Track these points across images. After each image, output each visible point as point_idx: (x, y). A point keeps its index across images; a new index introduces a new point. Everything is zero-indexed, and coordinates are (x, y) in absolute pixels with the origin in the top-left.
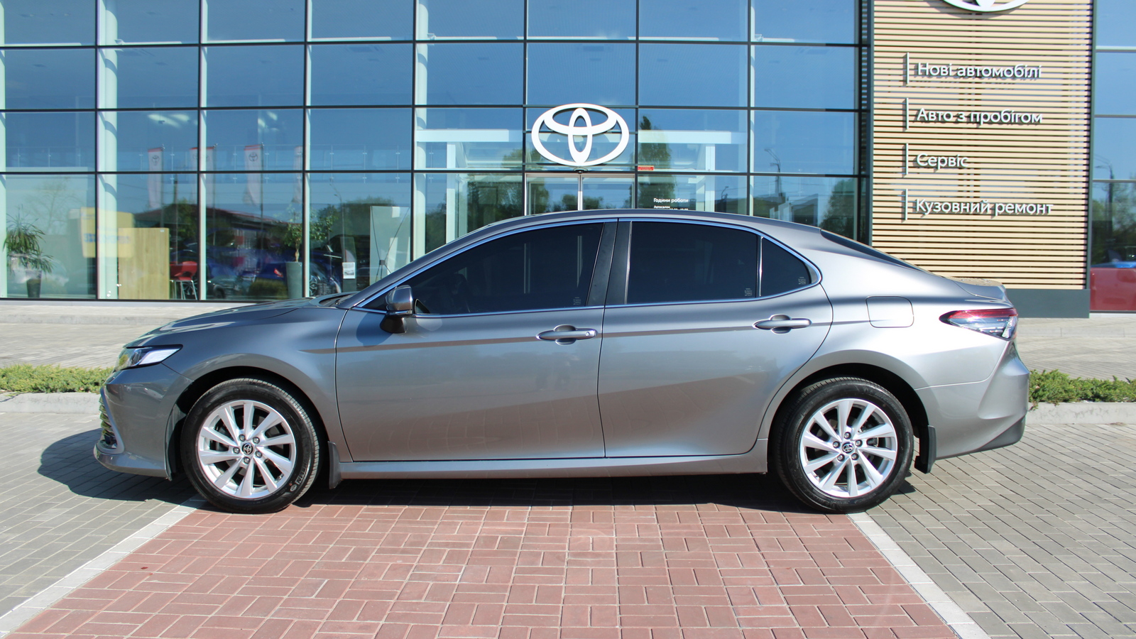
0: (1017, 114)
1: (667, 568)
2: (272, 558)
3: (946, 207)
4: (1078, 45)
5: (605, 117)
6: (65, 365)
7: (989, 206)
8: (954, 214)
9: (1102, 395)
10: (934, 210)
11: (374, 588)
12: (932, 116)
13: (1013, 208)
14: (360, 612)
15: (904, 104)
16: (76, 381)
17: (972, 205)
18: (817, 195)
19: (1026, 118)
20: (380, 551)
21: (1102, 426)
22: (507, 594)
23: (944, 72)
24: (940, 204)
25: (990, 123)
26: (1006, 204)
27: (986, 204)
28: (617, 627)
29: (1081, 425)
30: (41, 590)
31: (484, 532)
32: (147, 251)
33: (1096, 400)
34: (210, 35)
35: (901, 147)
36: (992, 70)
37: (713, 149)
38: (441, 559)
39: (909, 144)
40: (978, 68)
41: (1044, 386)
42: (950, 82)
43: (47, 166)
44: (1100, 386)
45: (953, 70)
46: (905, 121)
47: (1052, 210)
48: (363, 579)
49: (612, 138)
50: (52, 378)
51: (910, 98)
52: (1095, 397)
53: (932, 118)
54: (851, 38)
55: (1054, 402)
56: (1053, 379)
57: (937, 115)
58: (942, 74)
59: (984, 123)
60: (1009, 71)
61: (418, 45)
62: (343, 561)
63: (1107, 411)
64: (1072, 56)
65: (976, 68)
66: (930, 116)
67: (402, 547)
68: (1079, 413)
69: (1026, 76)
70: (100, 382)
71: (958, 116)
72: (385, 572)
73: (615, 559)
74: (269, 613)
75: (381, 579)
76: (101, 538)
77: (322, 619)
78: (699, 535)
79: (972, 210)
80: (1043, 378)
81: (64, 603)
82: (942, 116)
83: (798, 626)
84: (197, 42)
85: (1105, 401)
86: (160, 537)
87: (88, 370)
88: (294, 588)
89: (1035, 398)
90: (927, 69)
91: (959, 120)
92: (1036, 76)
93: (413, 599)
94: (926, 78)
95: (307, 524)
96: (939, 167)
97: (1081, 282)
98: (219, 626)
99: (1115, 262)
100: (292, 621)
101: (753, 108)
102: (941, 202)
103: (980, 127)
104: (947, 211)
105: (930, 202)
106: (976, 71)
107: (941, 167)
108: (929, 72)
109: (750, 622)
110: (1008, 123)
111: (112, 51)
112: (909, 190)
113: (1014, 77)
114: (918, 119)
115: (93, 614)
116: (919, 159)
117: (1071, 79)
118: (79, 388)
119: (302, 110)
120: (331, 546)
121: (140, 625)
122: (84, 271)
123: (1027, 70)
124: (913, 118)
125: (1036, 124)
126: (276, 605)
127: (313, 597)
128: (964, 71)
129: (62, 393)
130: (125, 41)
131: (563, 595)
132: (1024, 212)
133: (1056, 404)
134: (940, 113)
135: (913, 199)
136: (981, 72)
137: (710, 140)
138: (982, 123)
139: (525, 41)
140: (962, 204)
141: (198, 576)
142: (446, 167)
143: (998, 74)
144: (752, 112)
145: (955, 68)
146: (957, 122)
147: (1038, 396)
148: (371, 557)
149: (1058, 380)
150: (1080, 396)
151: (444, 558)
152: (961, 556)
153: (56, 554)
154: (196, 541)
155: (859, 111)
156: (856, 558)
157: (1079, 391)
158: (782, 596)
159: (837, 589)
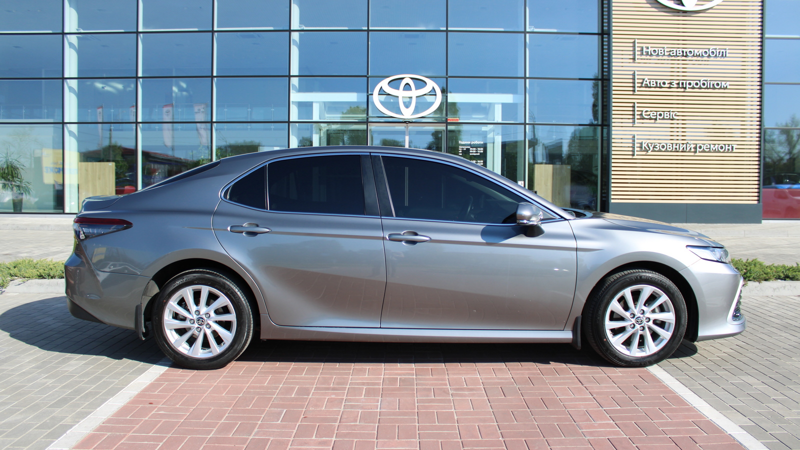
0: (711, 82)
1: (522, 398)
2: (241, 395)
3: (663, 147)
4: (752, 34)
5: (424, 84)
7: (693, 146)
8: (668, 151)
9: (791, 276)
10: (655, 149)
11: (321, 415)
12: (653, 83)
13: (709, 147)
14: (316, 432)
15: (634, 75)
17: (681, 145)
18: (561, 139)
19: (718, 84)
20: (316, 389)
21: (792, 297)
22: (416, 417)
23: (661, 53)
24: (658, 145)
25: (693, 88)
26: (704, 144)
27: (690, 144)
28: (501, 439)
29: (777, 296)
30: (82, 419)
31: (387, 375)
32: (99, 179)
34: (145, 25)
35: (631, 105)
36: (694, 51)
37: (500, 106)
38: (362, 394)
39: (637, 103)
40: (685, 50)
41: (750, 270)
42: (664, 60)
43: (22, 118)
44: (789, 270)
45: (667, 52)
46: (634, 87)
47: (736, 149)
48: (311, 409)
49: (429, 99)
51: (637, 71)
52: (786, 278)
53: (653, 84)
54: (595, 29)
55: (758, 281)
56: (755, 265)
57: (656, 83)
58: (660, 54)
59: (689, 88)
60: (706, 52)
61: (292, 33)
62: (293, 396)
63: (795, 287)
64: (748, 42)
65: (683, 50)
66: (652, 83)
67: (332, 386)
68: (776, 289)
69: (717, 55)
71: (671, 84)
72: (325, 403)
73: (484, 392)
74: (251, 434)
75: (324, 408)
76: (114, 382)
77: (290, 437)
78: (538, 375)
79: (681, 149)
80: (747, 264)
81: (101, 428)
82: (660, 84)
83: (625, 436)
84: (136, 31)
85: (793, 280)
86: (156, 380)
88: (263, 416)
89: (745, 278)
90: (649, 50)
91: (672, 86)
92: (724, 55)
93: (351, 422)
94: (648, 57)
95: (259, 370)
96: (658, 119)
97: (756, 198)
98: (218, 444)
99: (773, 185)
100: (269, 439)
101: (528, 78)
102: (659, 143)
103: (686, 91)
104: (663, 150)
105: (652, 143)
106: (683, 52)
107: (659, 119)
108: (651, 53)
109: (591, 434)
110: (705, 88)
111: (74, 36)
112: (637, 135)
113: (709, 56)
114: (643, 85)
115: (125, 436)
116: (644, 114)
117: (748, 58)
119: (210, 79)
120: (281, 386)
121: (161, 444)
123: (718, 51)
124: (639, 85)
125: (724, 89)
126: (254, 428)
127: (279, 422)
128: (675, 52)
130: (83, 30)
131: (456, 418)
132: (717, 150)
133: (760, 283)
134: (659, 81)
135: (640, 141)
136: (686, 52)
137: (497, 100)
138: (687, 88)
139: (368, 31)
140: (674, 145)
141: (192, 408)
142: (312, 119)
143: (698, 54)
144: (528, 81)
145: (669, 50)
146: (670, 88)
147: (747, 277)
148: (312, 393)
149: (758, 266)
150: (775, 276)
151: (364, 393)
152: (723, 387)
153: (86, 394)
154: (183, 383)
155: (602, 80)
156: (651, 389)
157: (774, 274)
158: (608, 416)
159: (644, 410)
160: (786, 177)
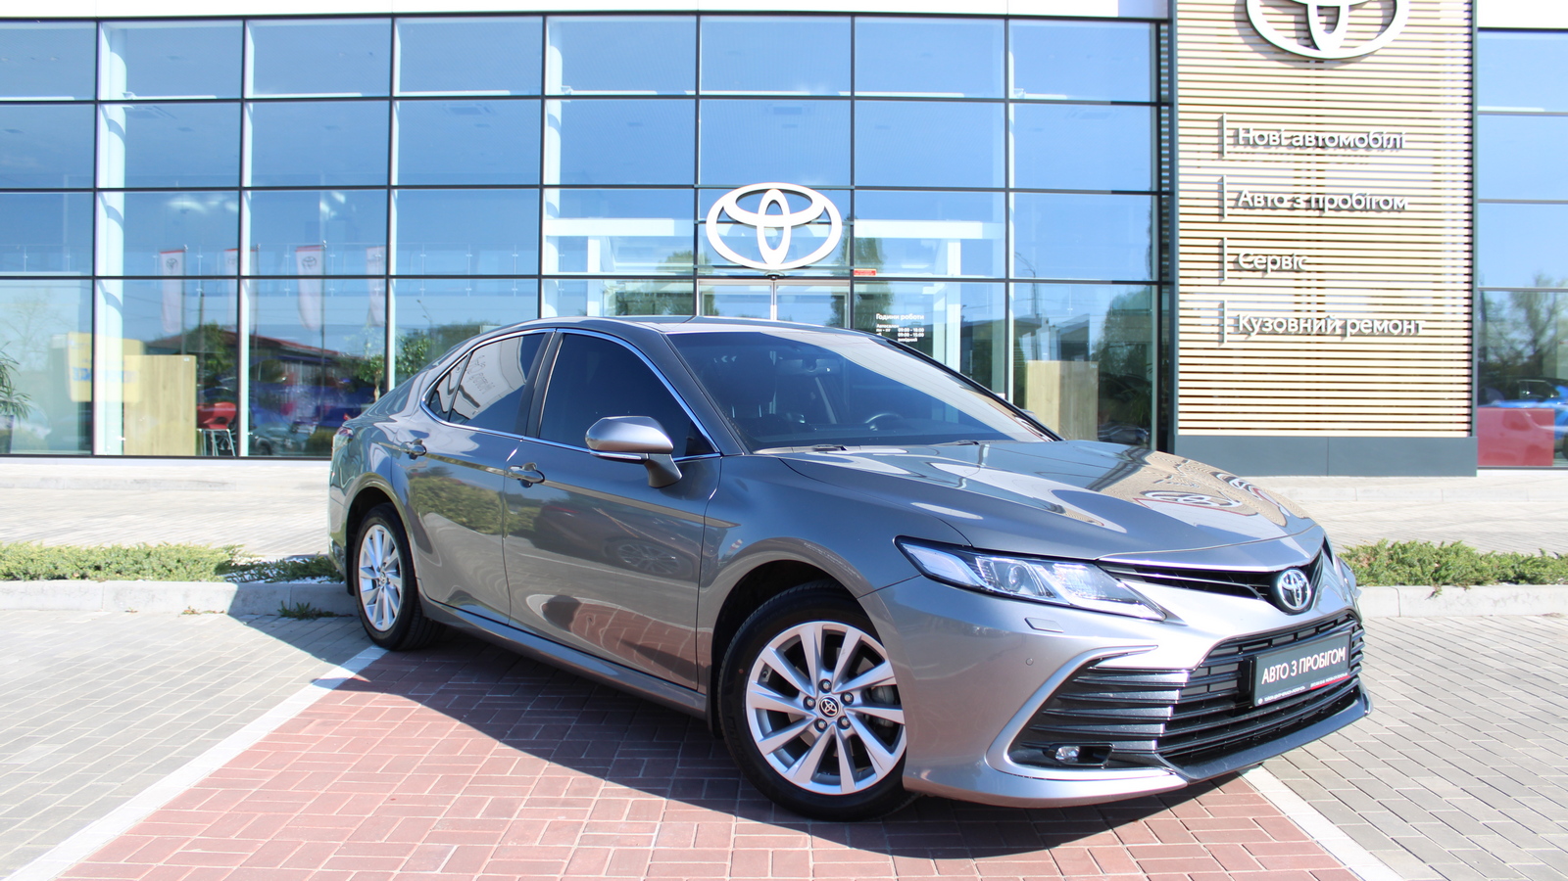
0: (1374, 198)
2: (370, 815)
3: (1280, 325)
4: (1453, 104)
5: (807, 201)
6: (50, 543)
7: (1339, 324)
8: (1290, 334)
9: (1528, 575)
10: (1264, 329)
11: (528, 858)
12: (1259, 200)
13: (1370, 325)
15: (1221, 183)
16: (68, 564)
17: (1315, 322)
19: (1386, 202)
20: (530, 803)
21: (1531, 618)
22: (729, 863)
23: (1274, 141)
24: (1271, 321)
25: (1338, 209)
26: (1361, 320)
27: (1334, 320)
29: (1502, 616)
31: (681, 775)
32: (165, 388)
33: (1521, 582)
34: (257, 86)
35: (1217, 242)
36: (1339, 138)
37: (958, 245)
38: (623, 813)
39: (1228, 239)
40: (1320, 136)
41: (1447, 563)
42: (1282, 154)
43: (22, 271)
44: (1524, 562)
45: (1286, 138)
46: (1221, 207)
47: (1424, 328)
48: (509, 844)
49: (817, 231)
50: (32, 560)
51: (1228, 176)
52: (1519, 578)
53: (1259, 202)
54: (1146, 94)
55: (1462, 585)
56: (1457, 554)
57: (1266, 199)
58: (1271, 143)
59: (1330, 209)
60: (1362, 139)
61: (548, 102)
62: (478, 817)
63: (1537, 597)
64: (1445, 119)
65: (1318, 134)
66: (1256, 200)
67: (563, 796)
68: (1499, 601)
69: (1385, 146)
70: (103, 565)
71: (1294, 200)
72: (542, 833)
75: (537, 844)
76: (112, 787)
79: (1316, 329)
80: (1441, 552)
82: (1272, 201)
84: (239, 97)
85: (1532, 584)
86: (201, 784)
87: (84, 549)
88: (407, 858)
89: (1436, 580)
90: (1250, 136)
91: (1296, 205)
92: (1398, 146)
93: (588, 874)
94: (1249, 149)
95: (419, 764)
96: (1269, 270)
97: (1465, 426)
101: (1013, 190)
102: (1271, 318)
103: (1324, 215)
104: (1281, 331)
105: (1257, 318)
106: (1317, 139)
107: (1272, 271)
108: (1254, 140)
110: (1361, 210)
111: (119, 108)
112: (1229, 302)
113: (1369, 147)
114: (1240, 204)
116: (1241, 260)
117: (1445, 150)
118: (73, 574)
119: (386, 190)
120: (457, 796)
122: (74, 419)
123: (1386, 137)
124: (1232, 203)
125: (1399, 212)
127: (438, 872)
128: (1301, 139)
129: (47, 581)
130: (137, 95)
131: (811, 864)
132: (1386, 331)
133: (1466, 588)
134: (1270, 197)
135: (1235, 314)
136: (1323, 140)
137: (952, 234)
138: (1326, 209)
139: (697, 97)
140: (1302, 321)
141: (262, 842)
142: (586, 271)
143: (1347, 143)
144: (1012, 195)
145: (1289, 134)
146: (1292, 209)
147: (1440, 577)
148: (518, 811)
149: (1463, 554)
150: (1497, 576)
151: (627, 811)
152: (1380, 800)
153: (44, 813)
154: (255, 790)
155: (1159, 193)
156: (1228, 803)
157: (1495, 570)
158: (1134, 861)
159: (1211, 849)
160: (1525, 387)
